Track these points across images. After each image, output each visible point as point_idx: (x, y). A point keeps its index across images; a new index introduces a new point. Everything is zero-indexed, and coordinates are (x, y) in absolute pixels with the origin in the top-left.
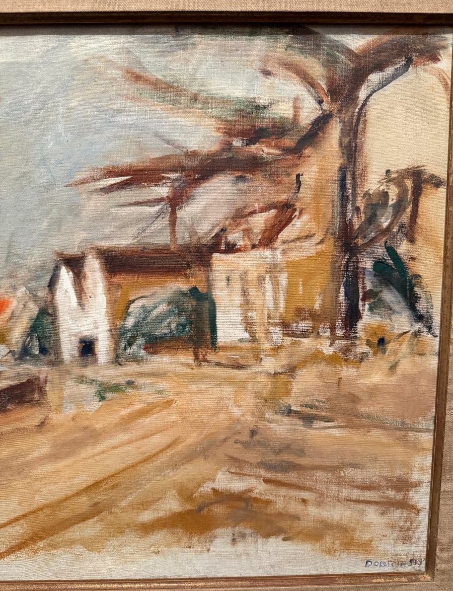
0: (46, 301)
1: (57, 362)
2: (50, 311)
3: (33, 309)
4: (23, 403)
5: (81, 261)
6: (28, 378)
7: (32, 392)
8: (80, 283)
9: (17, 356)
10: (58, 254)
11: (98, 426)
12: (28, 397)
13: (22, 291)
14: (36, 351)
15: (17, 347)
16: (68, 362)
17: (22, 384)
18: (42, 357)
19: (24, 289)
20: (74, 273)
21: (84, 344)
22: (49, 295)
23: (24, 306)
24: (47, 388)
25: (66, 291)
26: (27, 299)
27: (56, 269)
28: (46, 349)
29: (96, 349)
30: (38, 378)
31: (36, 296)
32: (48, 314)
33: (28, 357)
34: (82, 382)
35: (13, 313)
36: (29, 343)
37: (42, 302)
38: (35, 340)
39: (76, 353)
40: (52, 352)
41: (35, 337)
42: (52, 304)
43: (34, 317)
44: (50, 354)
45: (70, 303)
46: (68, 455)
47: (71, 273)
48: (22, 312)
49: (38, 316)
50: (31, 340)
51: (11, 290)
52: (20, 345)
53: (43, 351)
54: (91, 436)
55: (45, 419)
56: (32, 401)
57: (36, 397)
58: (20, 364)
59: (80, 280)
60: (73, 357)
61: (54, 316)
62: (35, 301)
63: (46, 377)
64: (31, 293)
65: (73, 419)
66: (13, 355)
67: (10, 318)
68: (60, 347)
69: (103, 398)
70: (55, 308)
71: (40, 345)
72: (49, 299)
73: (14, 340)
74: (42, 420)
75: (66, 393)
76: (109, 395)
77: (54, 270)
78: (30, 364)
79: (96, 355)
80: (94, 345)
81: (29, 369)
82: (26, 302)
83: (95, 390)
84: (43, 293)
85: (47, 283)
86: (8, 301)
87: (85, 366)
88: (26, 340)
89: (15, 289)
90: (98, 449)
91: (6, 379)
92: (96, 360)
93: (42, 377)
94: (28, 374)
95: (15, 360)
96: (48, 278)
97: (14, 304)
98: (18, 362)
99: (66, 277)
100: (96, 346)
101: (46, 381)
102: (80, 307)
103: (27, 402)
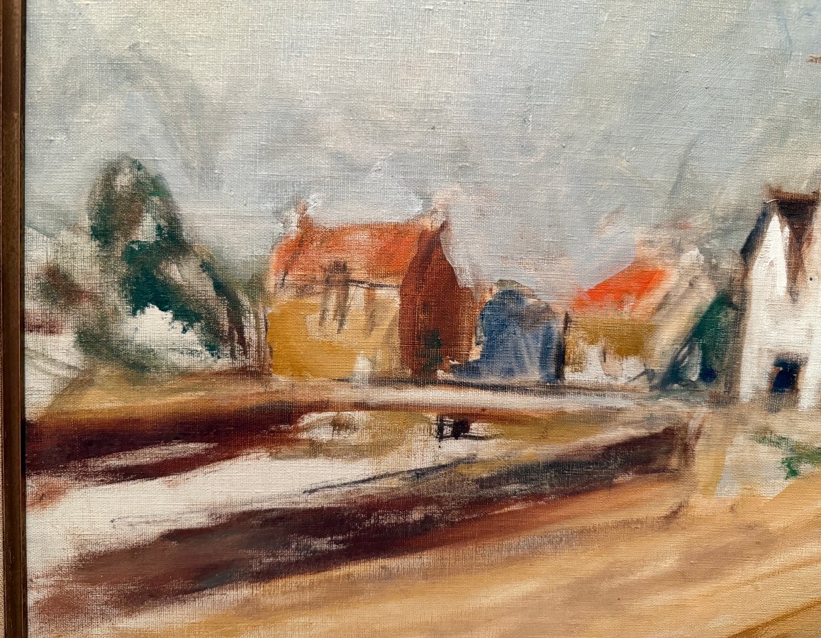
0: (732, 280)
1: (726, 399)
2: (735, 299)
3: (706, 293)
4: (647, 472)
5: (809, 208)
6: (667, 425)
7: (669, 452)
8: (800, 250)
9: (656, 381)
10: (771, 190)
11: (776, 525)
12: (660, 462)
13: (692, 255)
14: (694, 375)
15: (659, 364)
16: (745, 400)
17: (654, 437)
18: (702, 386)
19: (696, 252)
20: (793, 230)
21: (781, 369)
22: (740, 268)
23: (691, 285)
24: (697, 448)
25: (772, 264)
26: (698, 273)
27: (763, 218)
28: (712, 371)
29: (800, 381)
30: (685, 427)
31: (715, 267)
32: (731, 305)
33: (676, 385)
34: (762, 440)
35: (667, 296)
36: (684, 358)
37: (725, 282)
38: (698, 353)
39: (764, 384)
40: (722, 379)
41: (697, 348)
42: (742, 286)
43: (705, 309)
44: (718, 383)
45: (774, 286)
46: (707, 576)
47: (787, 229)
48: (683, 297)
49: (712, 307)
50: (690, 352)
51: (672, 251)
52: (667, 361)
53: (708, 374)
54: (757, 543)
55: (681, 506)
56: (663, 470)
57: (674, 462)
58: (659, 397)
59: (801, 244)
60: (758, 391)
61: (741, 311)
62: (712, 277)
63: (701, 426)
64: (708, 261)
65: (732, 509)
66: (650, 380)
67: (660, 307)
68: (738, 371)
69: (793, 473)
70: (745, 293)
71: (703, 364)
72: (738, 276)
73: (658, 349)
74: (675, 508)
75: (729, 459)
76: (805, 468)
77: (759, 220)
78: (676, 399)
79: (798, 390)
80: (797, 373)
81: (673, 407)
82: (696, 277)
83: (782, 457)
84: (729, 264)
85: (741, 245)
86: (662, 273)
87: (774, 410)
88: (680, 351)
89: (679, 250)
90: (766, 568)
91: (625, 424)
92: (796, 402)
93: (693, 425)
94: (669, 418)
95: (652, 388)
96: (746, 235)
97: (672, 280)
98: (656, 393)
99: (777, 234)
100: (801, 375)
101: (698, 435)
102: (789, 296)
103: (654, 471)
